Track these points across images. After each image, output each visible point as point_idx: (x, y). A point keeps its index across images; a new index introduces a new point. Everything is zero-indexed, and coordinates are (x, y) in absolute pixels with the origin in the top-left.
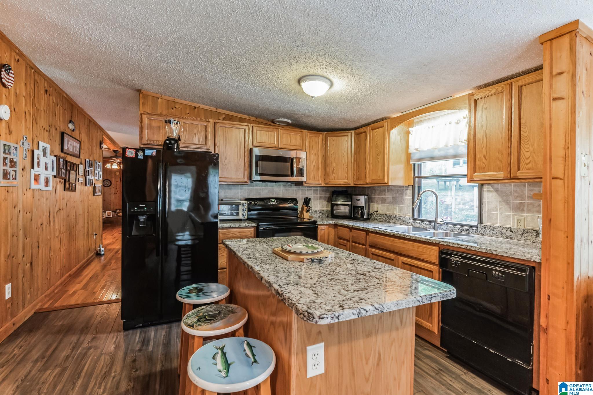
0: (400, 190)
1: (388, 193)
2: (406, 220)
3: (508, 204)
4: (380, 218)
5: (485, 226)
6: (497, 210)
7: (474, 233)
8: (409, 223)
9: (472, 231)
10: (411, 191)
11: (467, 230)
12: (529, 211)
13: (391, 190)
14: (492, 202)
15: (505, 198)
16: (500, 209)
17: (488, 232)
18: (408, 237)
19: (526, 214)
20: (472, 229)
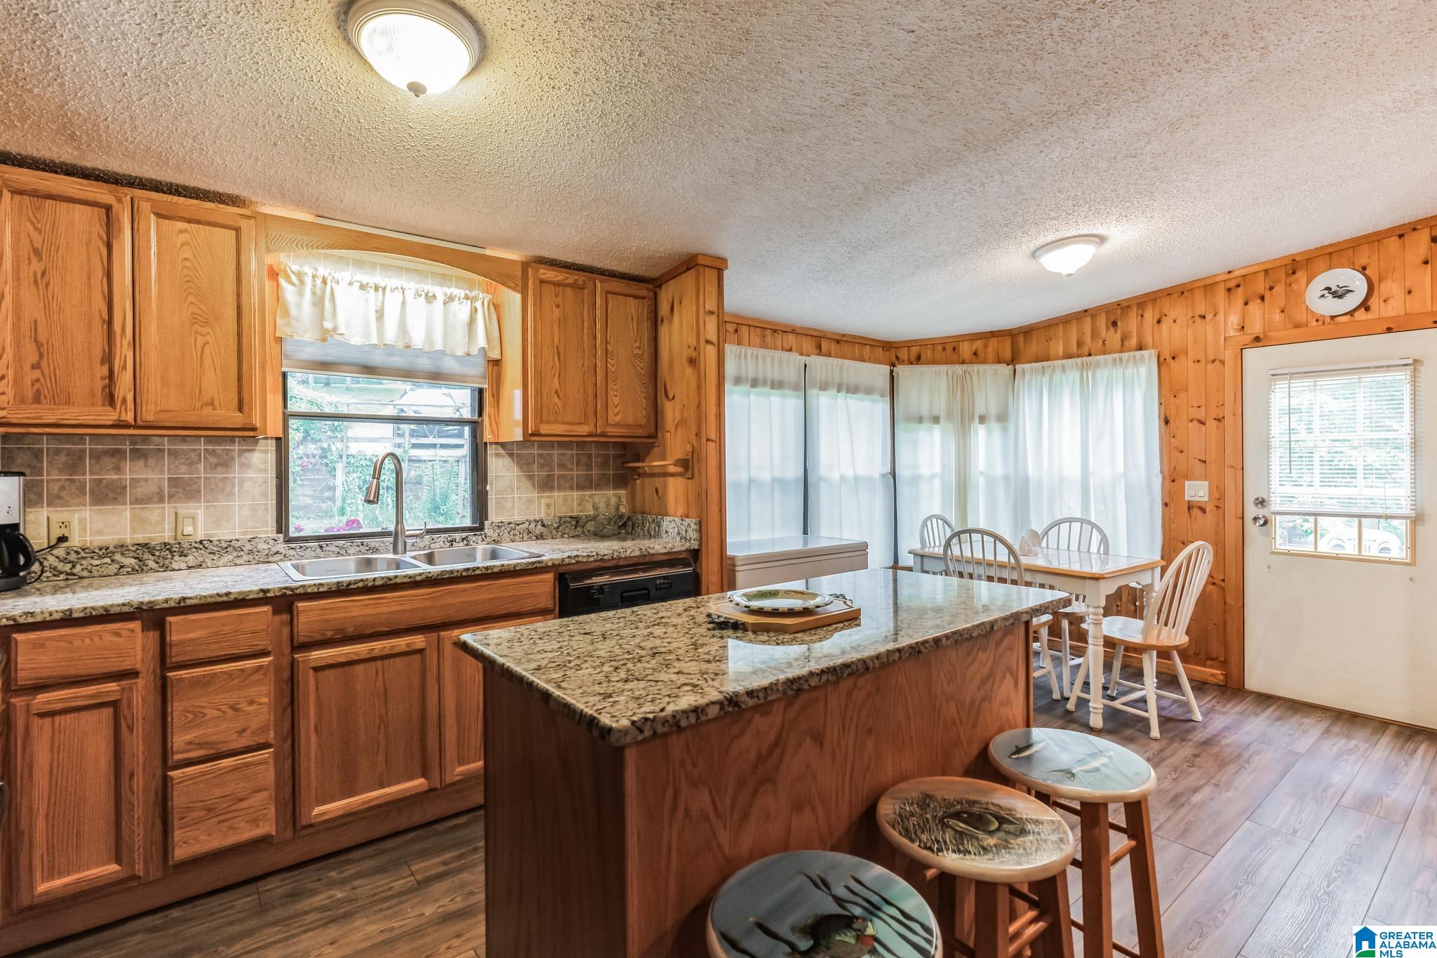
0: (214, 450)
1: (141, 463)
2: (262, 546)
3: (530, 478)
4: (95, 562)
5: (500, 525)
6: (513, 490)
7: (480, 542)
8: (277, 553)
9: (474, 539)
10: (271, 457)
11: (463, 539)
12: (560, 488)
13: (162, 451)
14: (503, 476)
15: (525, 467)
16: (518, 489)
17: (506, 535)
18: (478, 572)
19: (556, 494)
20: (475, 535)
